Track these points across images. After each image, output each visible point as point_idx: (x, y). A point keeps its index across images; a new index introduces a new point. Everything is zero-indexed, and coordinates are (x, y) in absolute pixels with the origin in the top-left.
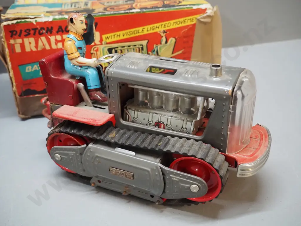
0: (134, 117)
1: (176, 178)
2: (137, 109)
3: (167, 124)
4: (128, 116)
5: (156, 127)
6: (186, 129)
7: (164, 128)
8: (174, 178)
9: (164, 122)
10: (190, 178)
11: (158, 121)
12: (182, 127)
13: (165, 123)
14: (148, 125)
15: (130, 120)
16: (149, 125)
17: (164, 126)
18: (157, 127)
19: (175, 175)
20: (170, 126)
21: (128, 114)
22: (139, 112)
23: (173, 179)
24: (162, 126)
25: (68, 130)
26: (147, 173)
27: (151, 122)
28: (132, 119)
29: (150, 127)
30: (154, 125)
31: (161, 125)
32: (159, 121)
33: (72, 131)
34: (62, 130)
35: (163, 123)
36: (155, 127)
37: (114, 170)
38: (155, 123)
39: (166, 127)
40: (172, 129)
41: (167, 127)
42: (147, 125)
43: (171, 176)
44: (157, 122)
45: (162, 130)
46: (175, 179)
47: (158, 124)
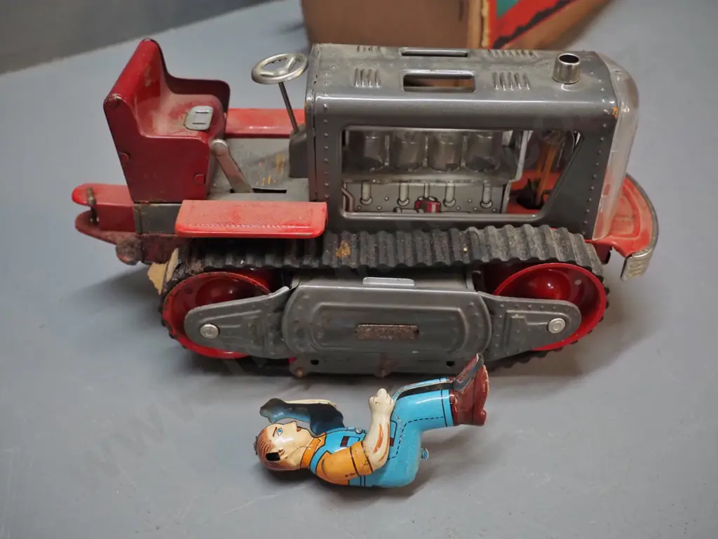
0: (361, 199)
1: (520, 314)
2: (366, 177)
3: (445, 201)
4: (347, 197)
5: (418, 212)
6: (490, 205)
7: (439, 211)
8: (514, 314)
9: (437, 197)
10: (550, 308)
11: (424, 197)
12: (482, 202)
13: (441, 200)
14: (399, 210)
15: (351, 208)
16: (401, 209)
17: (437, 206)
18: (421, 211)
19: (516, 308)
20: (453, 202)
21: (344, 194)
22: (372, 185)
23: (513, 317)
24: (434, 207)
25: (229, 262)
26: (453, 318)
27: (407, 202)
28: (358, 203)
29: (405, 213)
30: (413, 206)
31: (431, 205)
32: (426, 196)
33: (242, 262)
34: (211, 264)
35: (436, 200)
36: (415, 212)
37: (368, 329)
38: (416, 203)
39: (443, 208)
40: (458, 208)
41: (446, 206)
42: (395, 211)
43: (509, 311)
44: (421, 199)
45: (432, 216)
46: (517, 316)
47: (422, 205)
